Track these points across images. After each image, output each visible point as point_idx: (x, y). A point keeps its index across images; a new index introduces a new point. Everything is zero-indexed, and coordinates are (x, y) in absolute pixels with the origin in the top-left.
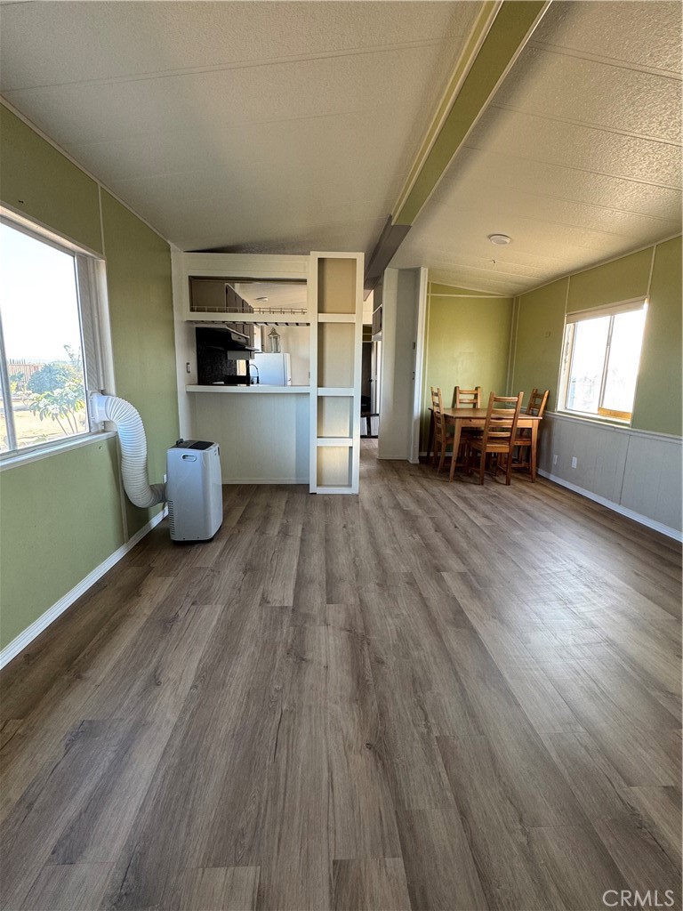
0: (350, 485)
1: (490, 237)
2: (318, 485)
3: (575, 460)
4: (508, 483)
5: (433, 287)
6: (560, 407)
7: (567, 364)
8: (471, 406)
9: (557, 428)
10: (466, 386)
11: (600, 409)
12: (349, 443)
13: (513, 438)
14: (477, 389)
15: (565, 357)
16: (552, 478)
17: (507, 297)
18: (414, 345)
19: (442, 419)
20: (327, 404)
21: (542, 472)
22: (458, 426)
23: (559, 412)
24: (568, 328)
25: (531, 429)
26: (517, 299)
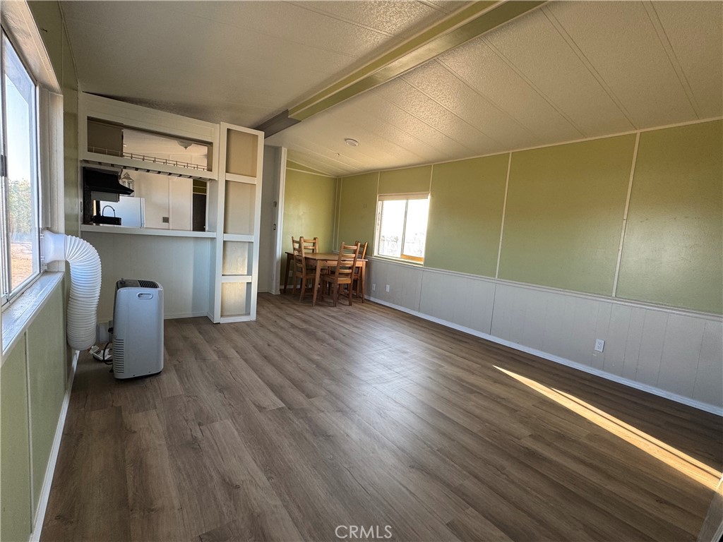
0: (248, 314)
1: (346, 140)
2: (222, 316)
3: (388, 286)
4: (350, 305)
5: (289, 164)
6: (375, 254)
7: (379, 227)
8: (311, 251)
9: (373, 266)
10: (308, 236)
11: (402, 255)
12: (249, 279)
13: (353, 274)
14: (315, 239)
15: (378, 222)
16: (372, 299)
17: (333, 177)
19: (303, 261)
20: (231, 248)
21: (366, 297)
22: (319, 266)
23: (375, 256)
24: (379, 203)
25: (362, 267)
26: (340, 179)
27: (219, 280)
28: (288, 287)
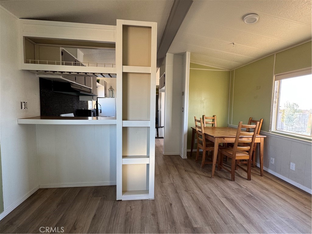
2: (123, 194)
3: (293, 165)
4: (249, 179)
6: (273, 129)
7: (276, 104)
8: (211, 126)
9: (271, 142)
10: (208, 115)
13: (252, 150)
14: (214, 116)
16: (270, 171)
17: (227, 70)
18: (183, 93)
19: (203, 136)
20: (130, 133)
21: (264, 168)
22: (217, 142)
23: (272, 132)
24: (276, 83)
25: (260, 143)
26: (232, 72)
27: (120, 161)
28: (194, 150)
